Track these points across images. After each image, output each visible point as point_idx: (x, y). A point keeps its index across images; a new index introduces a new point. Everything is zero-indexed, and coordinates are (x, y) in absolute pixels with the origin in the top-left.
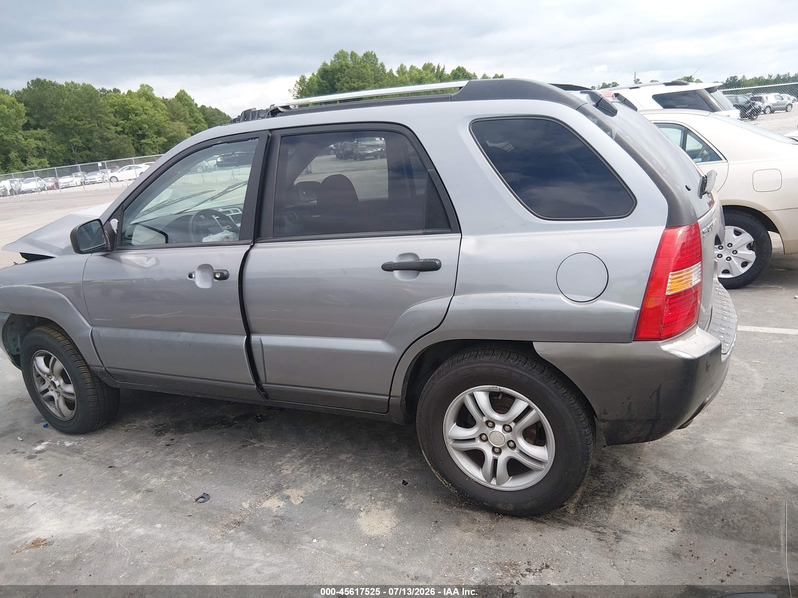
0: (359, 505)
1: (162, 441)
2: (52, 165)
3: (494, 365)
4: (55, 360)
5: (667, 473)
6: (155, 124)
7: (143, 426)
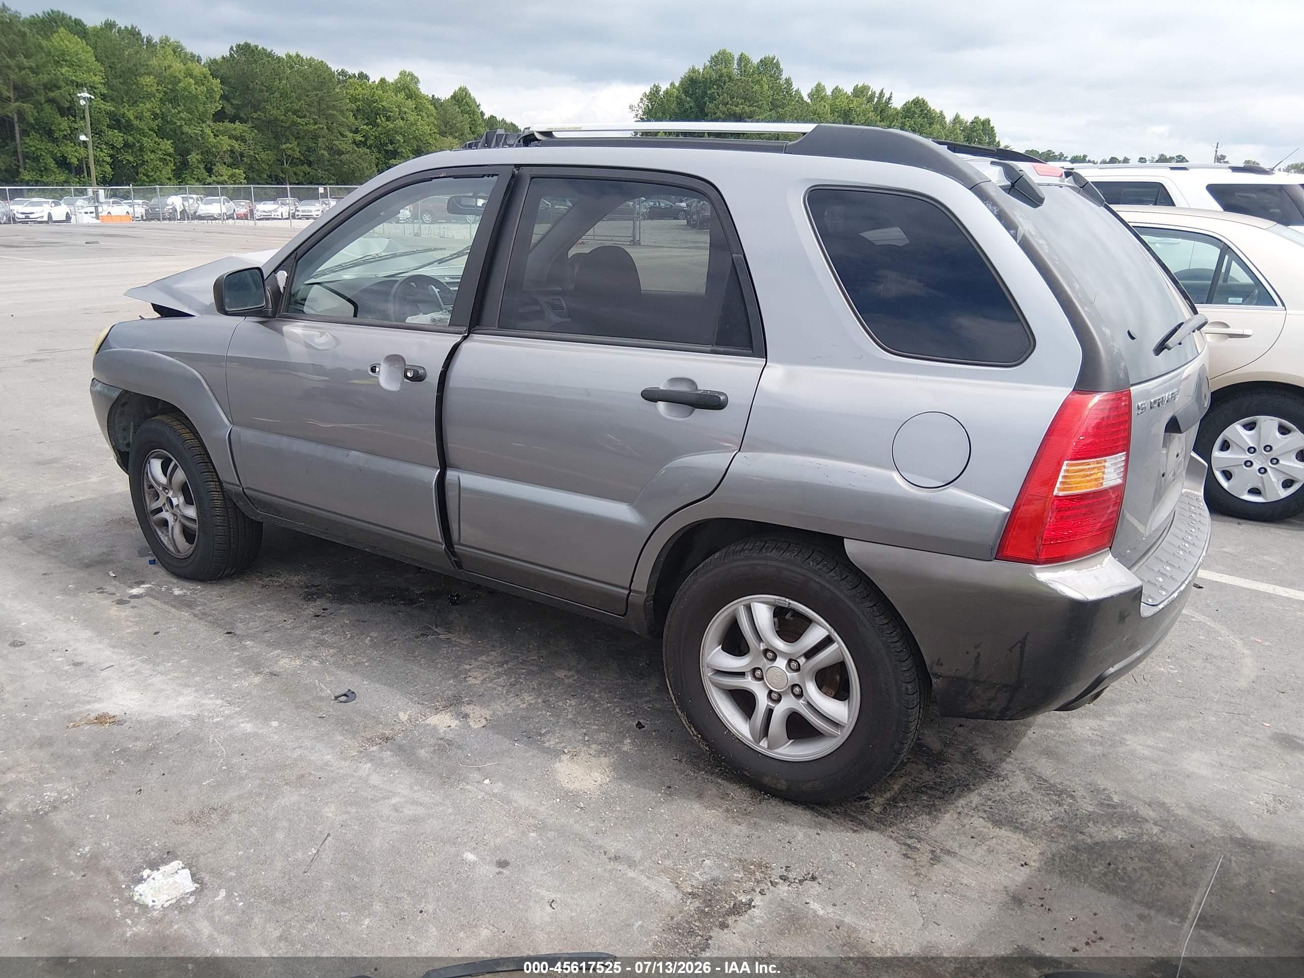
0: (564, 744)
1: (311, 609)
2: (249, 180)
3: (784, 565)
4: (175, 467)
5: (1045, 781)
6: (414, 138)
7: (288, 584)
